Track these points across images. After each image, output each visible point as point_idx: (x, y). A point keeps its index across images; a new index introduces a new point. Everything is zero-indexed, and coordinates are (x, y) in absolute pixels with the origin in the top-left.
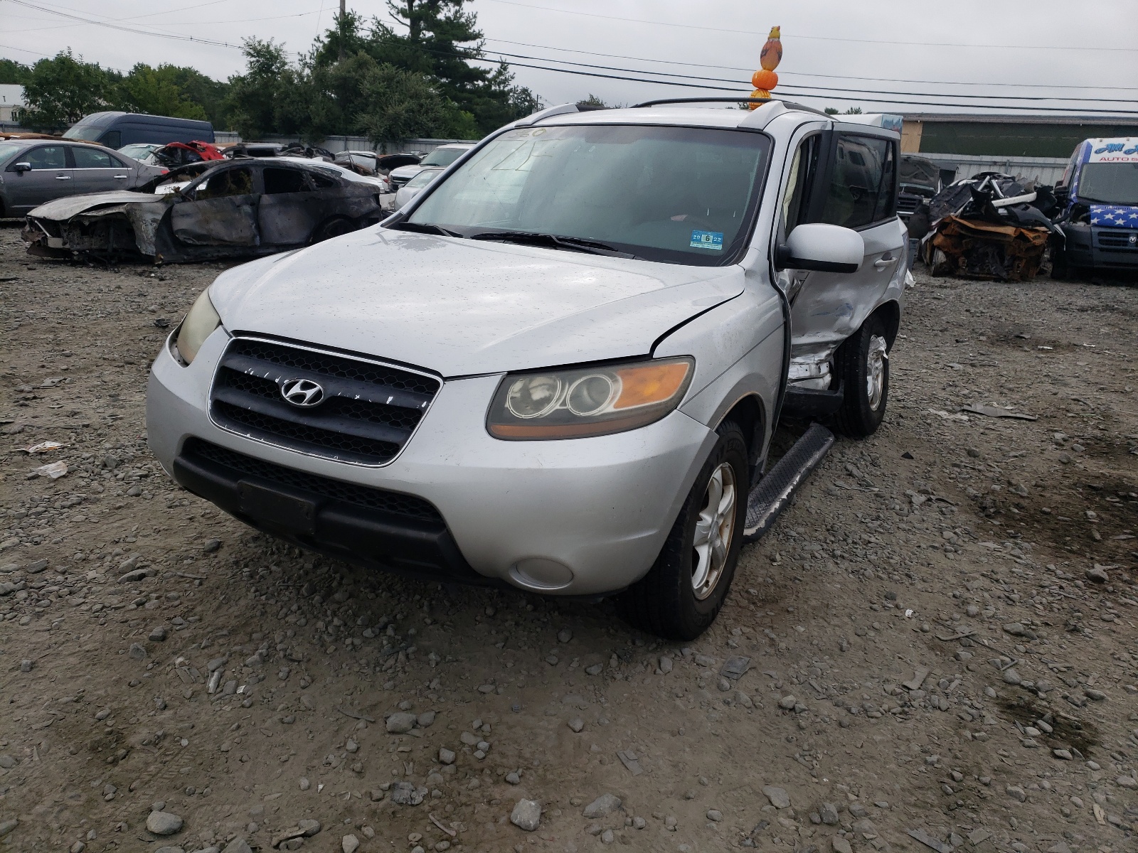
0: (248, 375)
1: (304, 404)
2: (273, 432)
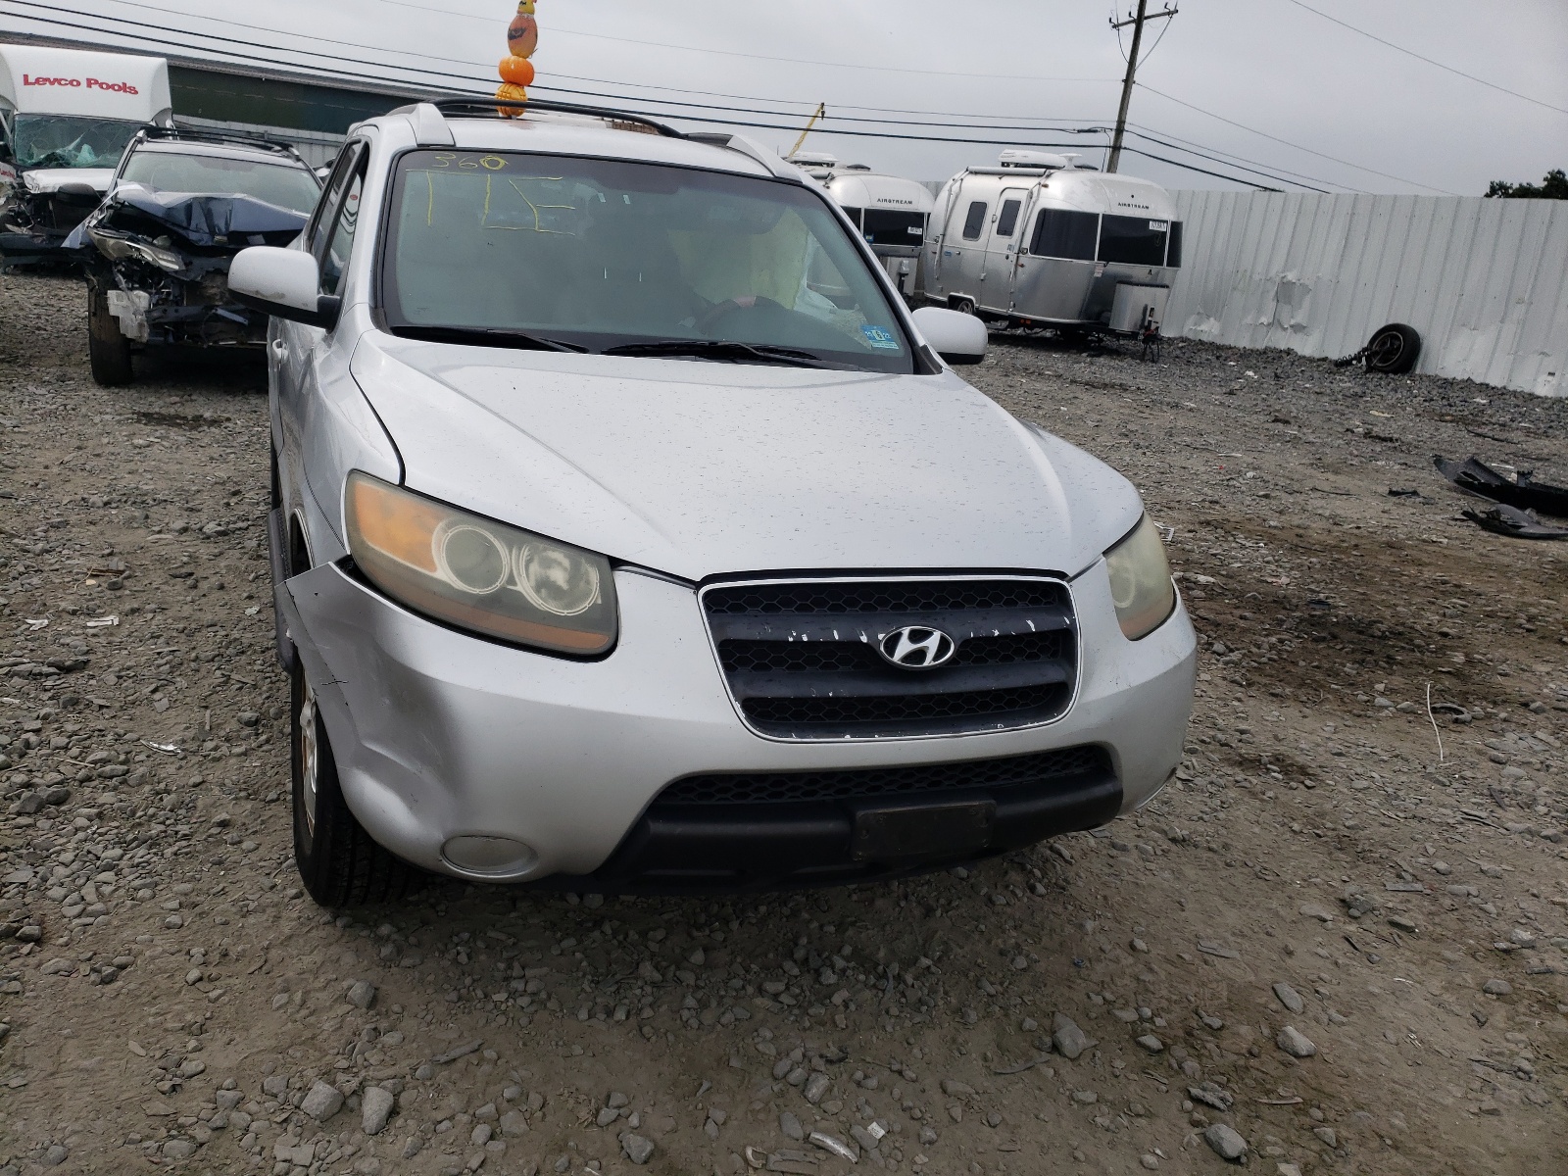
0: (798, 642)
1: (928, 662)
2: (893, 719)
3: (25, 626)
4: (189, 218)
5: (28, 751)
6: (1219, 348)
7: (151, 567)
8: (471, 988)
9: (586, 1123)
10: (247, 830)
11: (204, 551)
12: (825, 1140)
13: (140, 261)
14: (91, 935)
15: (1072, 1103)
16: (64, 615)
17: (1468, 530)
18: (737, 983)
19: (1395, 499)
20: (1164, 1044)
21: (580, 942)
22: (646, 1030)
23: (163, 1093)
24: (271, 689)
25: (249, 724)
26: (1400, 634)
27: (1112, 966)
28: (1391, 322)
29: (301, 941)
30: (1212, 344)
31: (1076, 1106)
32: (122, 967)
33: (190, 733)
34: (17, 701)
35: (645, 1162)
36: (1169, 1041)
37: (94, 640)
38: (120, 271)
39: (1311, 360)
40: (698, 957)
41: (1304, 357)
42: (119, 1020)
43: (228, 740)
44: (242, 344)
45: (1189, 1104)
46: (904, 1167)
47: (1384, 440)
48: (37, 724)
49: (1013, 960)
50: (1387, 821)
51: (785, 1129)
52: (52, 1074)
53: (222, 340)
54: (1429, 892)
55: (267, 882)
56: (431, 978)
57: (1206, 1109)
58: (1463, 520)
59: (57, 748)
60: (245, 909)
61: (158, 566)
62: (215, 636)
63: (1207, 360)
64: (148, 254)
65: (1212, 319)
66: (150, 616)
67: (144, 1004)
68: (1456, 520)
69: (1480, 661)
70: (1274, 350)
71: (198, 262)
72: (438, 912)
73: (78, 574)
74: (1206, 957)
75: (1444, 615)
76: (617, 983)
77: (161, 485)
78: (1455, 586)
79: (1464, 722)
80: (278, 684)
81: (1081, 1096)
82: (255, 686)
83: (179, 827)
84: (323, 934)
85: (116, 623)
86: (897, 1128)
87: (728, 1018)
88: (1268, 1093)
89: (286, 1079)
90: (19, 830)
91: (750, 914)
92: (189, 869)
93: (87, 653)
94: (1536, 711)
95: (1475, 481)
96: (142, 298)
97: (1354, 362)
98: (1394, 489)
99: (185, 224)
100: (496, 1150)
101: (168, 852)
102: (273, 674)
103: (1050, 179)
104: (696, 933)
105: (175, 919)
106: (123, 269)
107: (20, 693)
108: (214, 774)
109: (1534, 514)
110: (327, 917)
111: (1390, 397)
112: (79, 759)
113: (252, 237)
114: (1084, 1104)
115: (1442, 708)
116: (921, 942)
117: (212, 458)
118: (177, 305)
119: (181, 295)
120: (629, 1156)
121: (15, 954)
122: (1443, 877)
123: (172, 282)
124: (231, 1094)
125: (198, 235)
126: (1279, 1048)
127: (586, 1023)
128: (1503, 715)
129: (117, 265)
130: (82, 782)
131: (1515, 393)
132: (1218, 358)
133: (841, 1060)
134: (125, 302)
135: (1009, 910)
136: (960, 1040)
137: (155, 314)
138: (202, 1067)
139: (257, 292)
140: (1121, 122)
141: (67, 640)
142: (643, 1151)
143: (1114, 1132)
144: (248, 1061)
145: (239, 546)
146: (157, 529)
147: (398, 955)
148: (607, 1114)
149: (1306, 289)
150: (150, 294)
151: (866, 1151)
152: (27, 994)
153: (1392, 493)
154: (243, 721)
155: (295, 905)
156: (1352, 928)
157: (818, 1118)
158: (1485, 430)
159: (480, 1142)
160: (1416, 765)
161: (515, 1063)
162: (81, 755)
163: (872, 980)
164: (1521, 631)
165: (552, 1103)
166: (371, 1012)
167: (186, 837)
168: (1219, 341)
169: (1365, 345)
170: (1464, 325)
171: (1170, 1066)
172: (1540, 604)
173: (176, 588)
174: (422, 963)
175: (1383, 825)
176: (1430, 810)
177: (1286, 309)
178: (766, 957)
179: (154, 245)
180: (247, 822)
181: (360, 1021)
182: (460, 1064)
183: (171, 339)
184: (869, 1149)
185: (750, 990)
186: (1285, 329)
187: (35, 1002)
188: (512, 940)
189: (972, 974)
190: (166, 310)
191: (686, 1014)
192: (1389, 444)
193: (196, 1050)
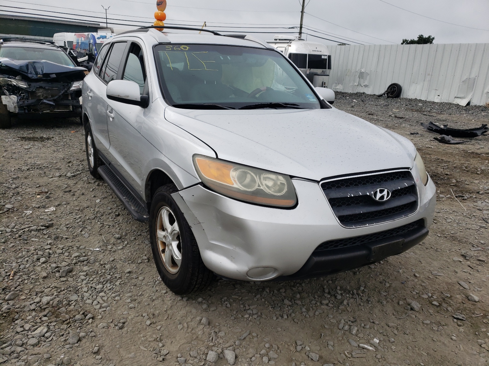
0: (351, 197)
1: (385, 199)
2: (375, 218)
3: (24, 214)
4: (28, 69)
5: (50, 256)
6: (343, 93)
7: (56, 190)
8: (236, 315)
9: (294, 352)
10: (137, 273)
11: (71, 182)
12: (364, 346)
13: (12, 85)
14: (108, 314)
15: (424, 324)
16: (36, 209)
17: (436, 143)
18: (314, 302)
19: (412, 135)
20: (439, 303)
21: (261, 296)
22: (295, 320)
23: (160, 361)
24: (119, 226)
25: (119, 238)
26: (436, 175)
27: (413, 283)
28: (393, 82)
29: (176, 307)
30: (341, 92)
31: (425, 325)
32: (124, 323)
33: (101, 244)
34: (37, 239)
35: (318, 361)
36: (440, 303)
37: (51, 216)
38: (5, 89)
39: (371, 95)
40: (298, 296)
41: (368, 95)
42: (132, 340)
43: (114, 245)
44: (52, 111)
45: (455, 320)
46: (389, 350)
47: (401, 118)
48: (49, 247)
49: (385, 284)
50: (462, 231)
51: (352, 344)
52: (121, 361)
53: (44, 111)
54: (483, 250)
55: (154, 289)
56: (222, 313)
57: (460, 321)
58: (433, 140)
59: (59, 254)
60: (152, 299)
61: (58, 189)
62: (90, 211)
63: (341, 97)
64: (14, 82)
65: (340, 85)
66: (65, 206)
67: (137, 334)
68: (432, 140)
69: (460, 181)
70: (359, 93)
71: (33, 84)
72: (212, 292)
73: (32, 194)
74: (436, 276)
75: (443, 169)
76: (280, 307)
77: (42, 161)
78: (442, 160)
79: (466, 200)
80: (120, 224)
81: (425, 322)
82: (113, 226)
83: (116, 275)
84: (181, 304)
85: (55, 209)
86: (382, 339)
87: (317, 313)
88: (473, 314)
89: (196, 351)
90: (64, 283)
91: (306, 281)
92: (127, 288)
93: (51, 221)
94: (482, 194)
95: (432, 129)
96: (14, 98)
97: (383, 95)
98: (412, 133)
99: (26, 72)
100: (272, 364)
101: (117, 283)
102: (117, 221)
103: (291, 44)
104: (294, 289)
105: (131, 305)
106: (6, 88)
107: (36, 236)
108: (117, 256)
109: (451, 137)
110: (179, 298)
111: (396, 105)
112: (69, 256)
113: (51, 75)
114: (427, 324)
115: (458, 196)
116: (357, 282)
117: (54, 151)
118: (27, 99)
119: (29, 96)
120: (312, 359)
121: (87, 324)
122: (484, 245)
123: (25, 92)
124: (182, 359)
125: (32, 75)
126: (469, 300)
127: (277, 321)
128: (474, 196)
129: (4, 87)
130: (75, 264)
131: (429, 102)
132: (343, 96)
133: (355, 321)
134: (8, 100)
135: (376, 270)
136: (385, 310)
137: (21, 103)
138: (168, 352)
139: (119, 96)
140: (301, 25)
141: (42, 217)
142: (317, 357)
143: (440, 331)
144: (181, 347)
145: (81, 180)
146: (51, 176)
147: (209, 307)
148: (299, 348)
149: (368, 74)
150: (17, 96)
151: (376, 347)
152: (98, 336)
153: (411, 134)
154: (116, 238)
155: (167, 296)
156: (469, 263)
157: (359, 340)
158: (425, 113)
159: (267, 362)
160: (460, 213)
161: (263, 336)
162: (69, 255)
163: (351, 296)
164: (465, 171)
165: (280, 347)
166: (211, 327)
167: (120, 278)
168: (343, 91)
169: (386, 90)
170: (413, 83)
171: (444, 310)
172: (466, 163)
173: (68, 196)
174: (217, 309)
175: (461, 232)
176: (470, 226)
177: (362, 80)
178: (317, 293)
179: (16, 79)
180: (137, 271)
181: (209, 330)
182: (247, 339)
183: (27, 111)
184: (377, 346)
185: (318, 304)
186: (362, 86)
187: (102, 338)
188: (241, 298)
189: (376, 290)
190: (24, 102)
191: (304, 314)
192: (403, 119)
193: (163, 346)
